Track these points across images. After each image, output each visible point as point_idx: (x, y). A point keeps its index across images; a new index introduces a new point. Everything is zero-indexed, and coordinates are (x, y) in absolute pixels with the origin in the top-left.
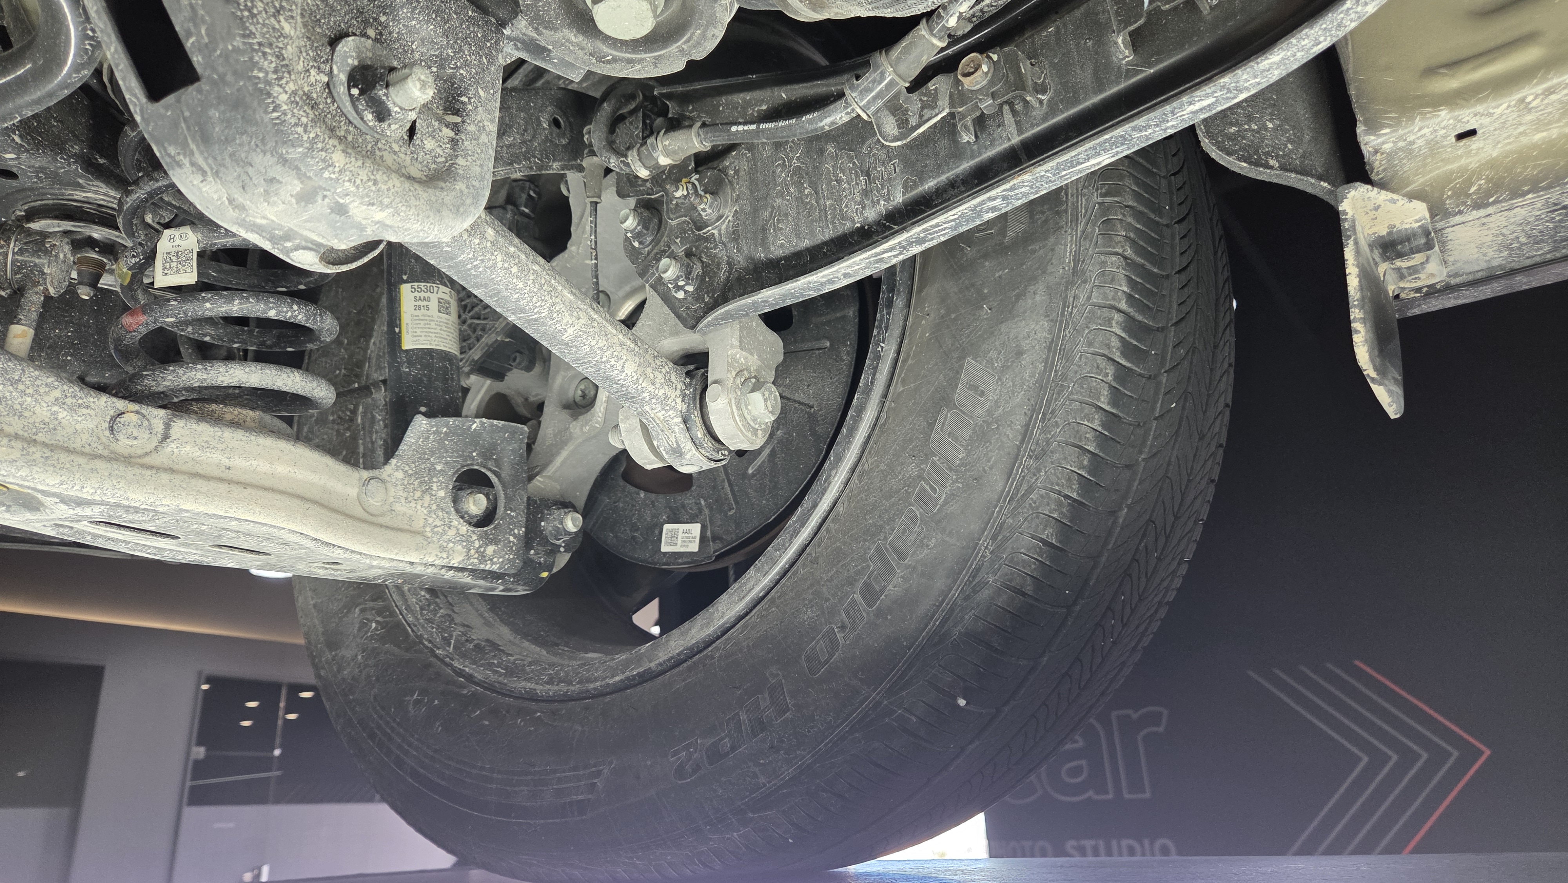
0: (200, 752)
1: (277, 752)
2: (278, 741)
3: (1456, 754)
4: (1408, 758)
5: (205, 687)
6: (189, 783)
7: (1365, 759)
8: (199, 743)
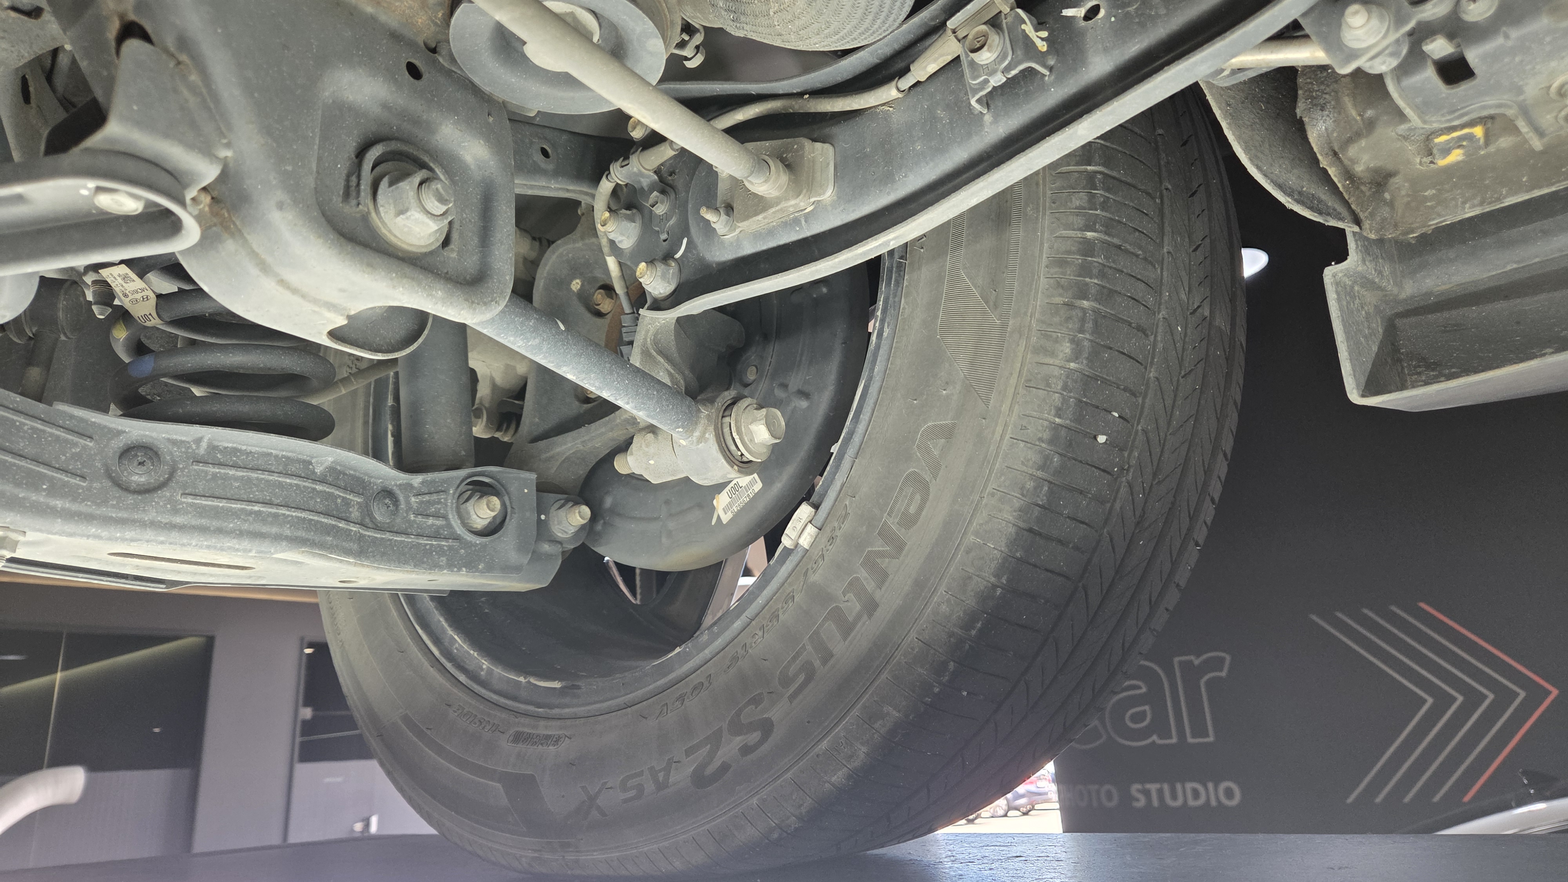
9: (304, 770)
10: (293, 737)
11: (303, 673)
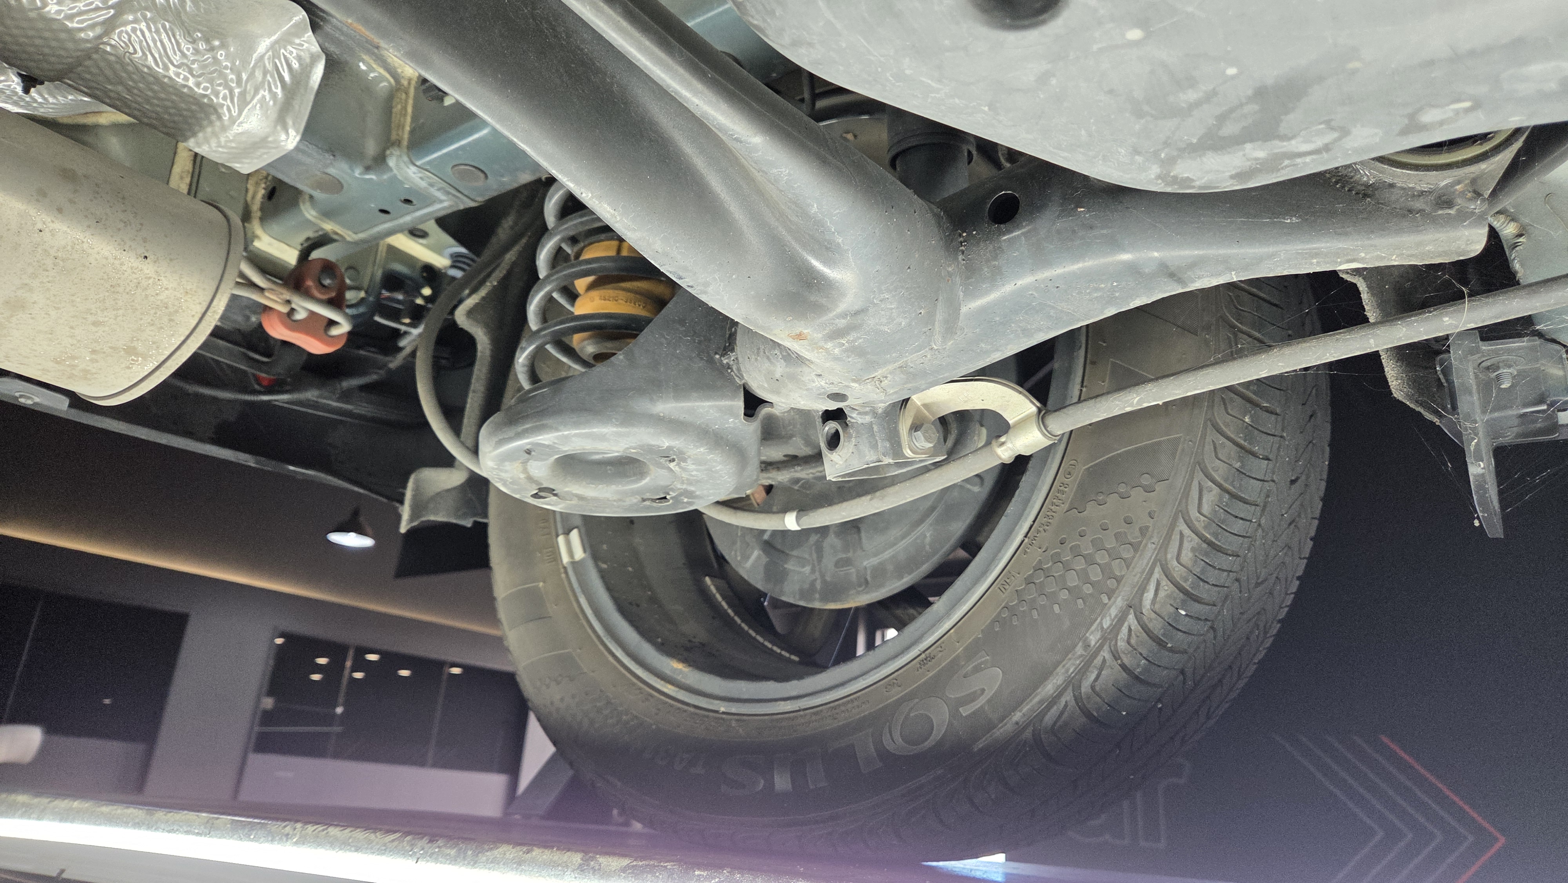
0: (268, 703)
1: (339, 710)
2: (341, 700)
3: (1471, 840)
5: (279, 641)
6: (257, 729)
7: (1380, 834)
8: (270, 694)
9: (257, 760)
10: (252, 728)
11: (271, 662)
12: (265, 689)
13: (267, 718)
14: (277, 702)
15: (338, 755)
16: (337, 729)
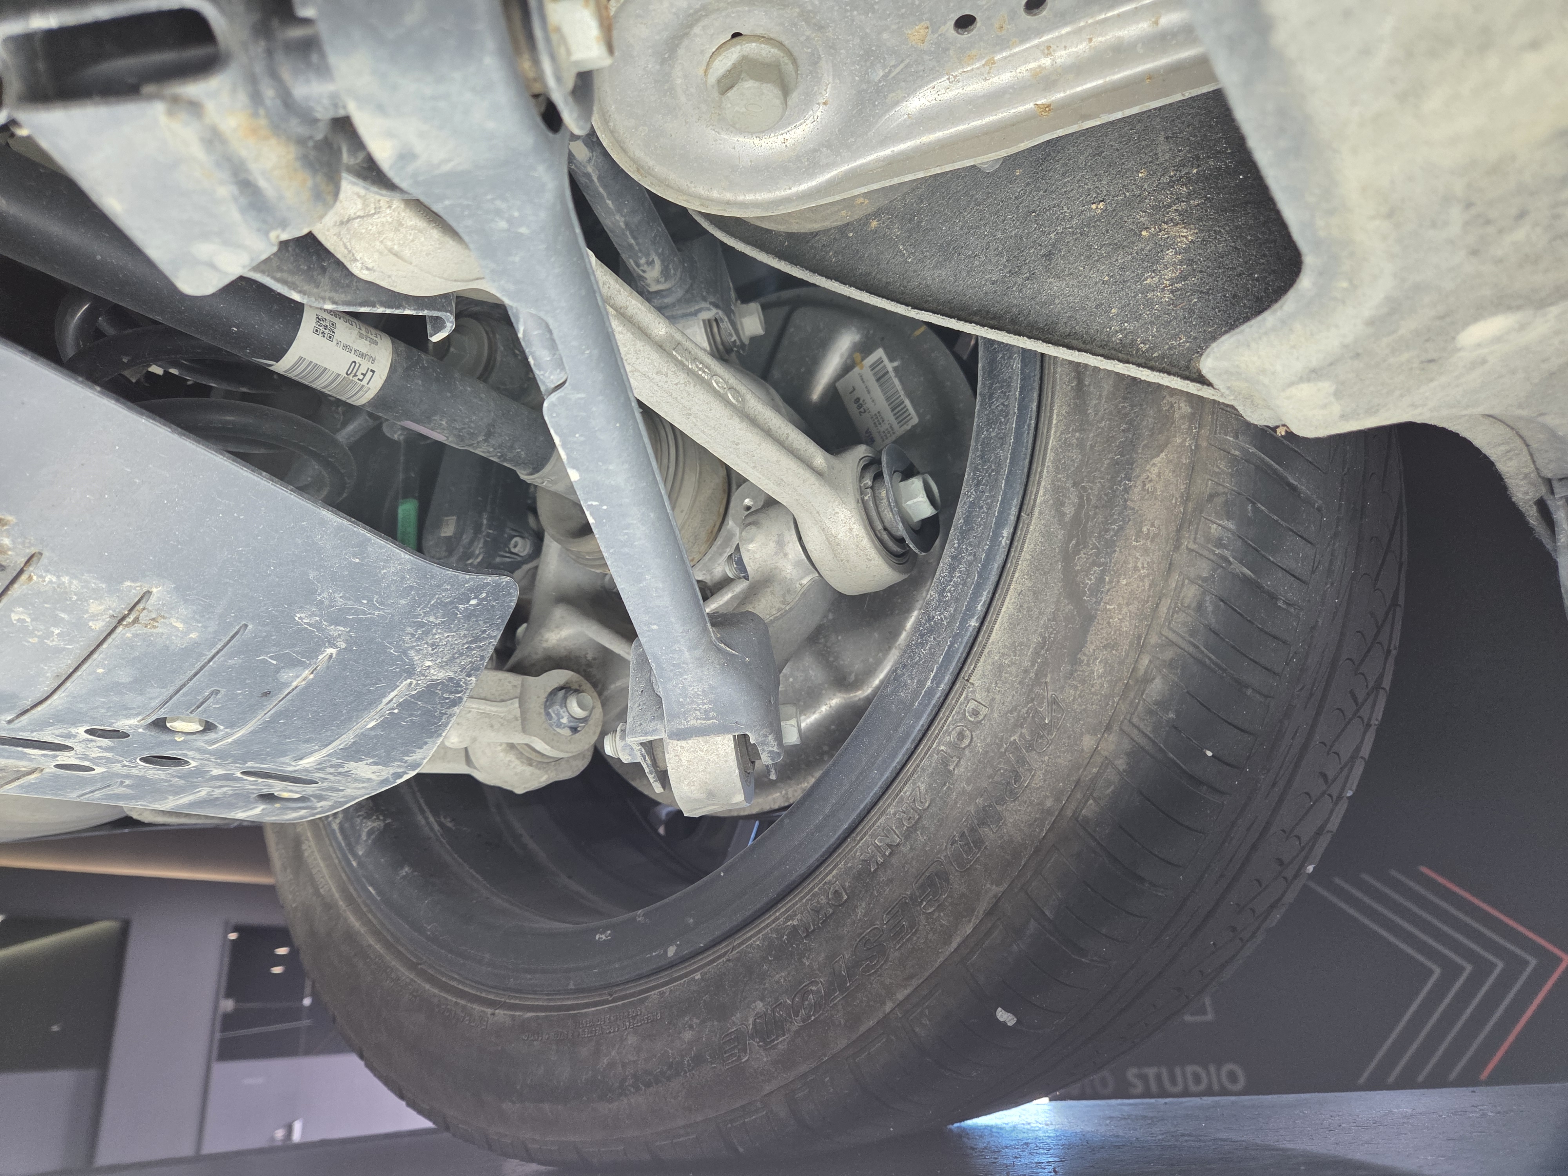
0: (228, 1005)
1: (307, 1002)
2: (308, 990)
3: (1533, 962)
4: (1482, 969)
5: (233, 936)
6: (218, 1035)
7: (1437, 971)
8: (228, 995)
9: (224, 1070)
10: (212, 1033)
11: (227, 960)
12: (222, 991)
13: (229, 1022)
14: (237, 1001)
15: (310, 1051)
16: (305, 1023)
